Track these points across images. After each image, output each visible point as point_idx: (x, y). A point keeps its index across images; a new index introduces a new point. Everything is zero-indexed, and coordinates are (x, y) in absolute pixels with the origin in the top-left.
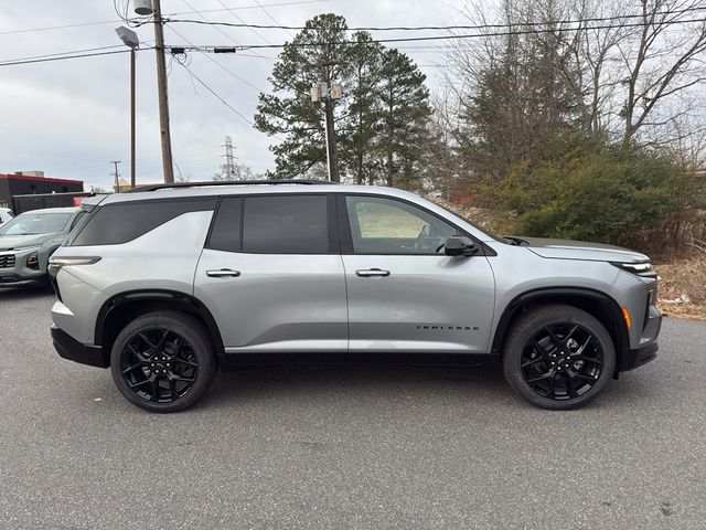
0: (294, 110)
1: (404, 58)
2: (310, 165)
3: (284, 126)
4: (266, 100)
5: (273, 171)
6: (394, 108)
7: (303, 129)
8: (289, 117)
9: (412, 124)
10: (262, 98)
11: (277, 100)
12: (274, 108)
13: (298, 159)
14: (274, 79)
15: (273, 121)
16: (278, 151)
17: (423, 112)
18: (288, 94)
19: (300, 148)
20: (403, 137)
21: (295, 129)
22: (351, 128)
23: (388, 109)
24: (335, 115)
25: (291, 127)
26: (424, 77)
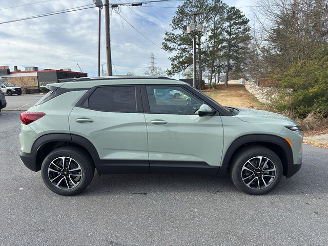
0: (182, 39)
1: (238, 11)
2: (188, 66)
3: (176, 47)
4: (168, 35)
5: (170, 69)
6: (231, 37)
7: (185, 48)
8: (179, 43)
9: (240, 45)
11: (173, 34)
12: (171, 39)
13: (182, 63)
14: (173, 25)
15: (170, 45)
16: (173, 60)
17: (247, 38)
18: (179, 32)
19: (183, 58)
20: (236, 51)
21: (181, 49)
22: (209, 47)
23: (228, 37)
24: (201, 41)
25: (179, 47)
26: (249, 20)
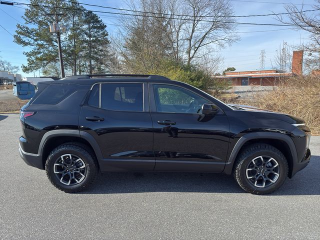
0: (37, 34)
1: (95, 16)
2: (47, 63)
3: (32, 42)
4: (21, 28)
5: (26, 65)
6: (91, 39)
7: (42, 45)
8: (35, 38)
9: (101, 48)
10: (18, 26)
11: (27, 28)
12: (27, 33)
13: (41, 60)
14: (25, 17)
15: (26, 39)
16: (28, 55)
17: (106, 42)
18: (33, 26)
19: (41, 54)
20: (96, 53)
21: (38, 45)
22: (70, 47)
23: (89, 39)
24: (61, 39)
25: (36, 43)
26: (106, 26)
